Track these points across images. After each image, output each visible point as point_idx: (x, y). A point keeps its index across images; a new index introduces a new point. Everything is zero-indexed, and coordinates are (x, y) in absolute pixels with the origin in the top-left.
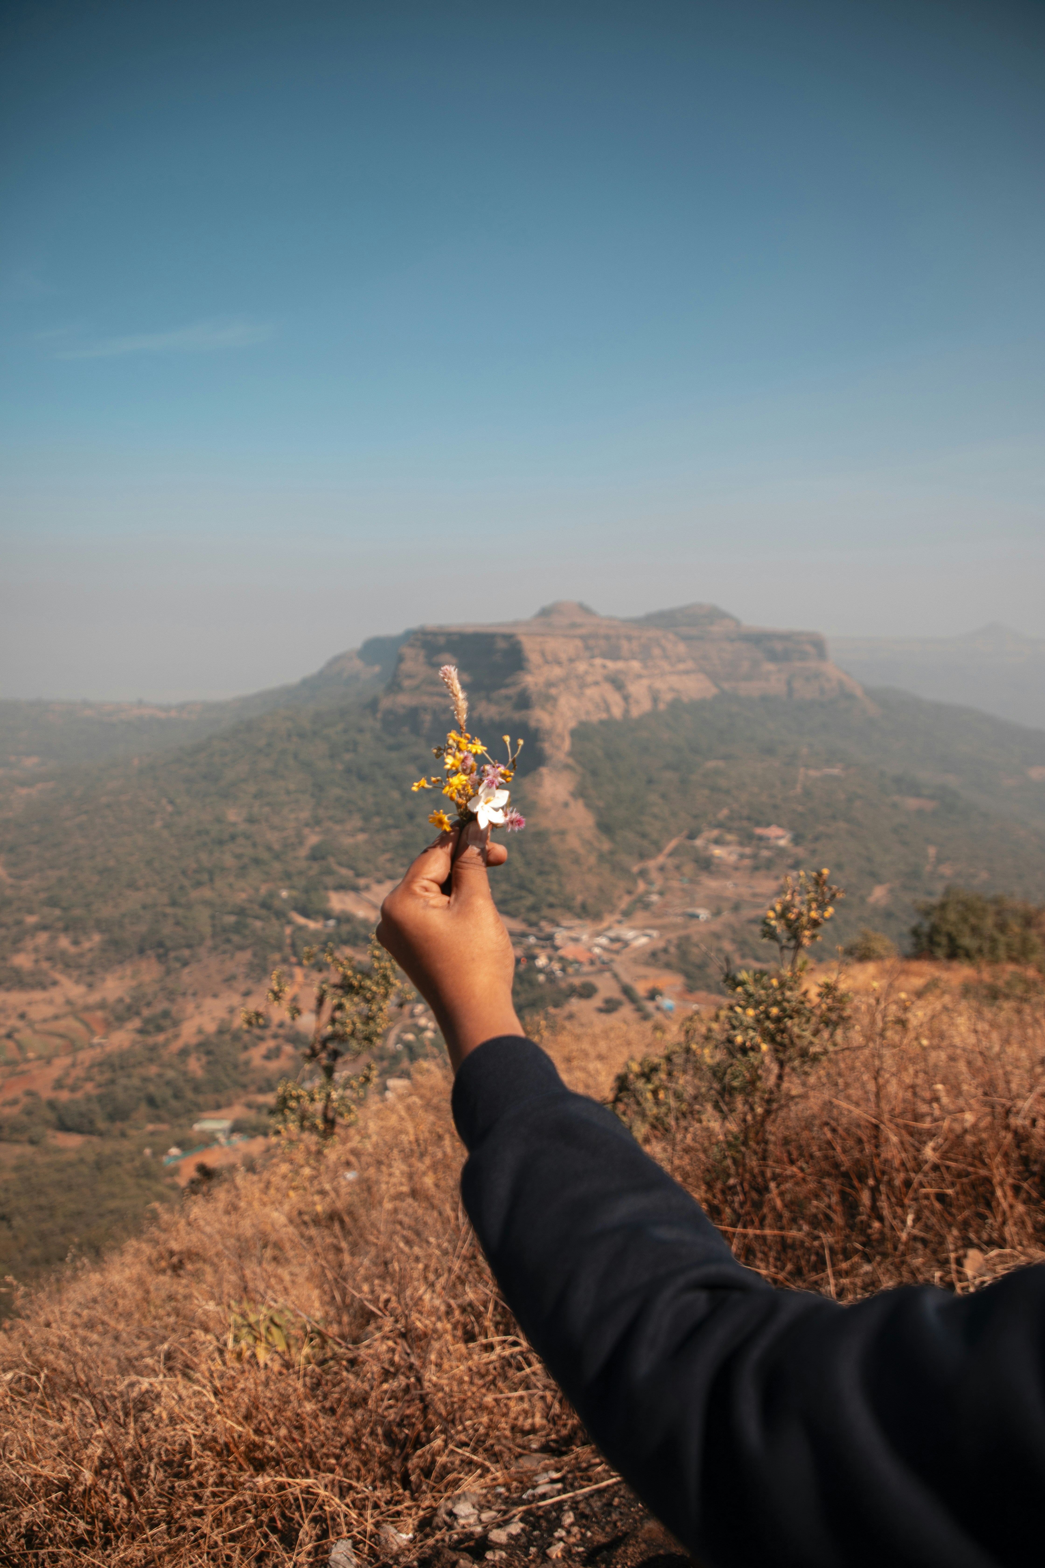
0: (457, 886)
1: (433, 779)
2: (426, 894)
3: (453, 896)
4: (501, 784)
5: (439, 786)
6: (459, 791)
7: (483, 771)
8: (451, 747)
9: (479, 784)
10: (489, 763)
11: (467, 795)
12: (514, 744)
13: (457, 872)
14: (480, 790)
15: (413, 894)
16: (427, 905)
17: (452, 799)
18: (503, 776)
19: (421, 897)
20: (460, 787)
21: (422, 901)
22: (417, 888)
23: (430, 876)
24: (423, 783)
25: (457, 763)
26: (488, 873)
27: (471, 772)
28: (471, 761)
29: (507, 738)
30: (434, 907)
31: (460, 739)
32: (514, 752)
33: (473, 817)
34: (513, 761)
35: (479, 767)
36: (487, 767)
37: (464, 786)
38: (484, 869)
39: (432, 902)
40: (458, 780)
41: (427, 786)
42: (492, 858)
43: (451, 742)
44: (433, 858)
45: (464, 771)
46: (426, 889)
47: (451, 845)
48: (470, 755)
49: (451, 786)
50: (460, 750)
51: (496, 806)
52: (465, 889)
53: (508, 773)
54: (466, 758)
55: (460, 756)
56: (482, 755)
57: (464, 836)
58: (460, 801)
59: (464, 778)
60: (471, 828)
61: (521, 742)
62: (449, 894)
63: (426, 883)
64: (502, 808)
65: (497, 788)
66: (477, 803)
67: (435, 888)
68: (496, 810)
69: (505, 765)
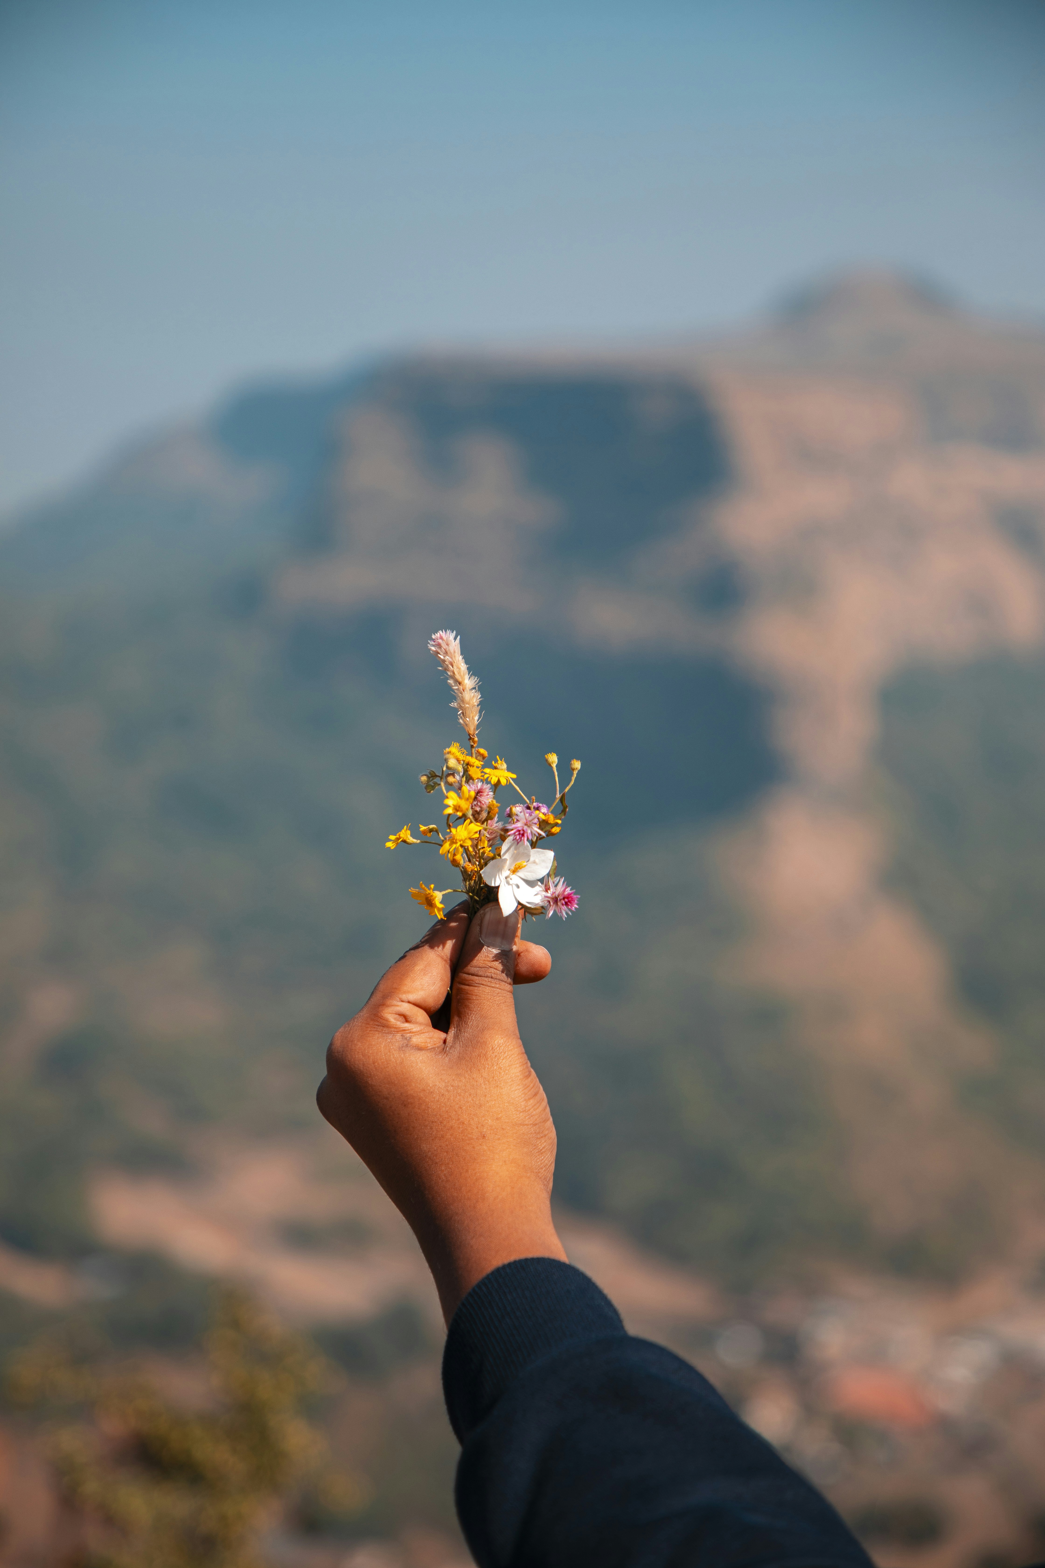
0: (460, 1015)
1: (423, 828)
2: (407, 1025)
3: (452, 1032)
4: (540, 838)
5: (431, 842)
6: (466, 850)
7: (510, 815)
8: (452, 772)
9: (503, 839)
10: (521, 801)
11: (481, 857)
12: (565, 768)
13: (460, 991)
14: (504, 847)
15: (385, 1026)
16: (407, 1045)
17: (455, 863)
18: (543, 824)
19: (398, 1030)
20: (469, 843)
21: (398, 1036)
22: (390, 1016)
23: (412, 997)
24: (405, 834)
25: (465, 805)
26: (513, 993)
27: (489, 818)
28: (488, 799)
29: (553, 759)
30: (419, 1049)
31: (469, 759)
32: (564, 782)
33: (490, 895)
34: (562, 799)
35: (502, 809)
36: (517, 809)
37: (476, 843)
38: (509, 987)
39: (416, 1040)
40: (464, 832)
41: (411, 840)
42: (523, 968)
43: (452, 763)
44: (419, 968)
45: (476, 816)
46: (406, 1019)
47: (450, 944)
48: (487, 787)
49: (453, 841)
50: (469, 779)
51: (531, 877)
52: (473, 1020)
53: (551, 819)
54: (479, 792)
55: (469, 790)
56: (509, 785)
57: (475, 929)
58: (470, 867)
59: (475, 827)
60: (488, 915)
61: (577, 765)
62: (446, 1031)
63: (405, 1008)
64: (541, 880)
65: (533, 845)
66: (500, 869)
67: (422, 1017)
68: (531, 883)
69: (549, 807)
